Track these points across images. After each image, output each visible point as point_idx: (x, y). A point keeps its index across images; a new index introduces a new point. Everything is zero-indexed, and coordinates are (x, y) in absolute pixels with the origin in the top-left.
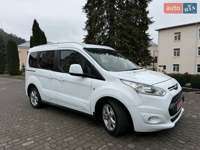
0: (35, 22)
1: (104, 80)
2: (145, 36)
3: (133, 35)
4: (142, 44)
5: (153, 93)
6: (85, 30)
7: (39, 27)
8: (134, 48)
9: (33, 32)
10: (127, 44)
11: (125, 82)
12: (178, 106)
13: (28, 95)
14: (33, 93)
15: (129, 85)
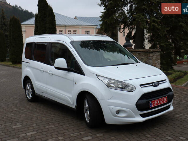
1: (84, 75)
5: (124, 88)
6: (101, 5)
7: (46, 2)
9: (38, 9)
11: (100, 78)
12: (154, 103)
13: (24, 88)
14: (28, 85)
15: (103, 80)
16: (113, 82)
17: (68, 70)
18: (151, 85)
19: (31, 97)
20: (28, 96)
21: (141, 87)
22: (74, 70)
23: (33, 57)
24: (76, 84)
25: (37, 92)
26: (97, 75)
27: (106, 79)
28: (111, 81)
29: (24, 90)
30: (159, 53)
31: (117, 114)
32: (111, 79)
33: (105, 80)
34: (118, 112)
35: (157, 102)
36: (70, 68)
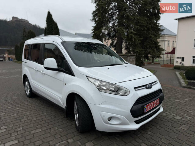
0: (49, 13)
1: (74, 76)
2: (155, 26)
3: (140, 26)
4: (150, 35)
5: (116, 92)
6: (92, 20)
7: (52, 18)
8: (141, 39)
9: (47, 24)
10: (133, 35)
11: (90, 79)
12: (148, 107)
13: (24, 85)
14: (27, 83)
15: (93, 82)
16: (104, 84)
17: (58, 70)
18: (145, 87)
19: (29, 93)
20: (27, 92)
21: (136, 90)
22: (64, 70)
23: (30, 57)
24: (65, 84)
25: (33, 89)
26: (87, 76)
27: (97, 81)
28: (102, 84)
29: (24, 86)
30: (135, 57)
31: (109, 121)
32: (102, 81)
33: (95, 82)
34: (110, 119)
35: (151, 106)
36: (61, 68)
